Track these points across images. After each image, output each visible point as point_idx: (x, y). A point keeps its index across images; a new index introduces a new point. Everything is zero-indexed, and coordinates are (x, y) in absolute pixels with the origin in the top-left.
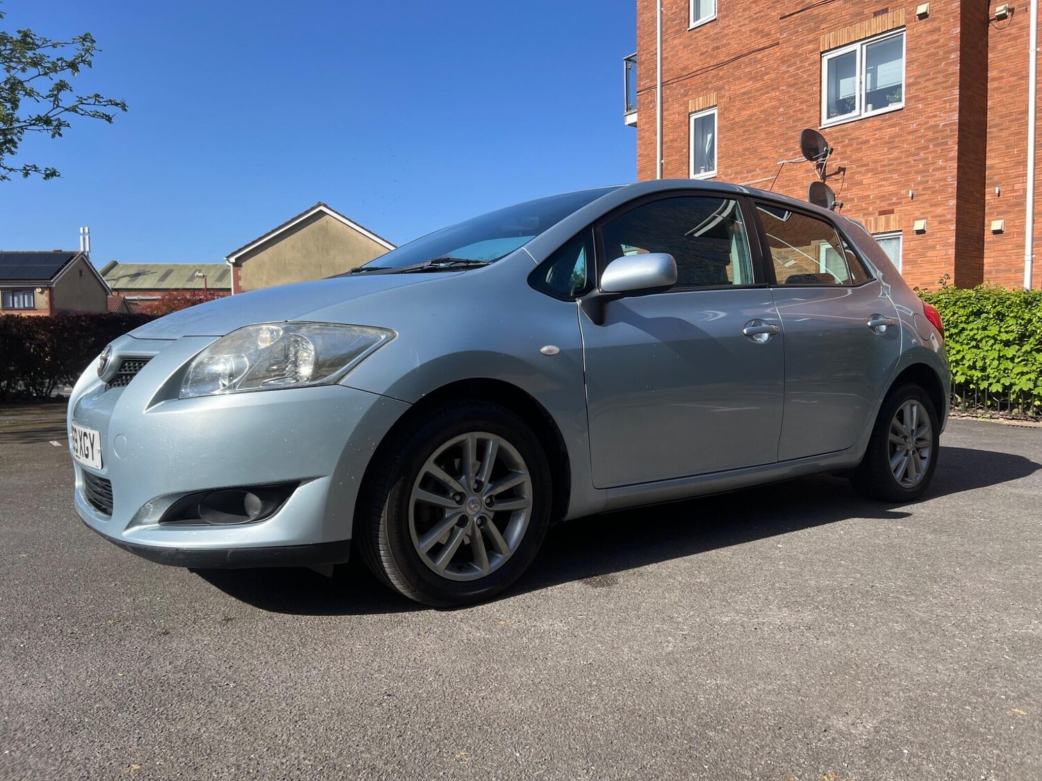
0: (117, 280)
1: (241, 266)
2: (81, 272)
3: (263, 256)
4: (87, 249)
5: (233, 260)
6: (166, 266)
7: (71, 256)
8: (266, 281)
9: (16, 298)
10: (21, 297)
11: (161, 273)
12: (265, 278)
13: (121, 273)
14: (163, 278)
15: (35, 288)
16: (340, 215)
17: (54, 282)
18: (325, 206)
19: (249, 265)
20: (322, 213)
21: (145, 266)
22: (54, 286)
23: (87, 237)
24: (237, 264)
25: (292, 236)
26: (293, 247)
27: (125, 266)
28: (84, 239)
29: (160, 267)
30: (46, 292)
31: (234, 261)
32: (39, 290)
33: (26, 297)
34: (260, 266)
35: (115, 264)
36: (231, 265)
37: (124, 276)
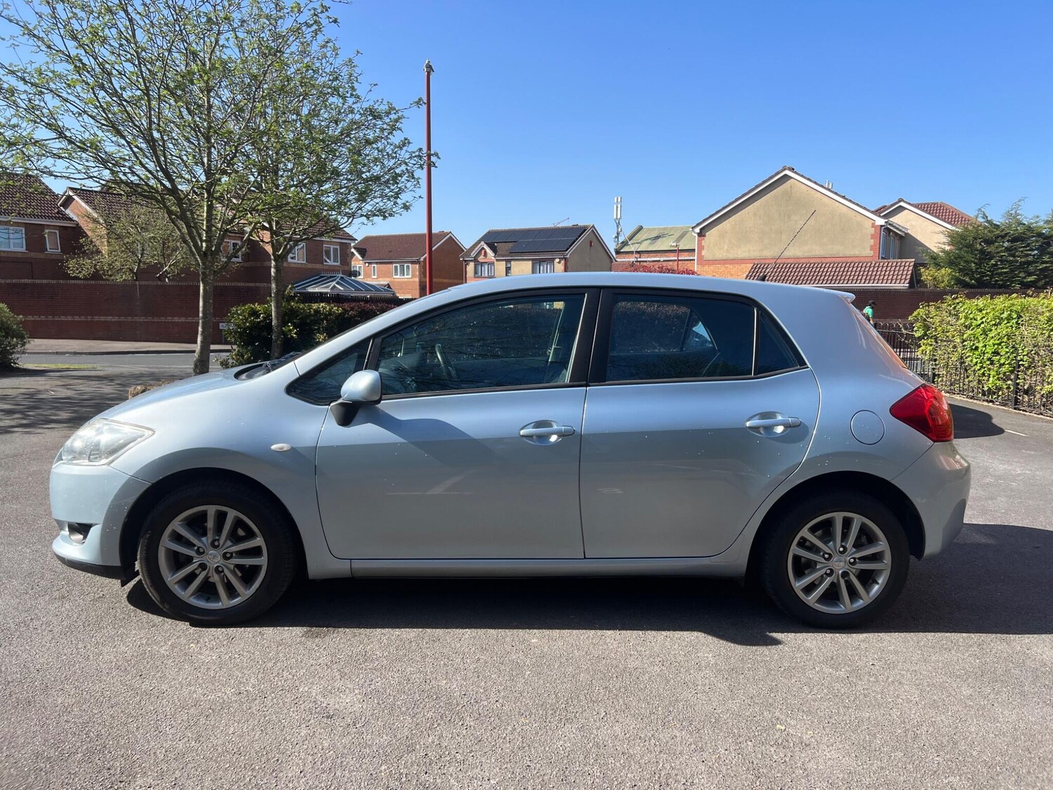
0: (640, 243)
1: (704, 236)
2: (591, 242)
3: (726, 225)
4: (619, 217)
5: (697, 230)
6: (682, 228)
7: (584, 229)
8: (727, 250)
9: (541, 267)
10: (545, 266)
11: (677, 235)
12: (726, 247)
13: (644, 237)
14: (679, 240)
15: (553, 260)
16: (805, 178)
17: (568, 254)
18: (792, 170)
19: (712, 234)
20: (786, 177)
21: (664, 229)
22: (568, 256)
23: (619, 206)
24: (701, 234)
25: (755, 204)
26: (755, 215)
27: (648, 229)
28: (617, 207)
29: (676, 229)
30: (563, 262)
31: (699, 231)
32: (557, 260)
33: (549, 266)
34: (722, 235)
35: (641, 228)
36: (696, 235)
37: (647, 240)
